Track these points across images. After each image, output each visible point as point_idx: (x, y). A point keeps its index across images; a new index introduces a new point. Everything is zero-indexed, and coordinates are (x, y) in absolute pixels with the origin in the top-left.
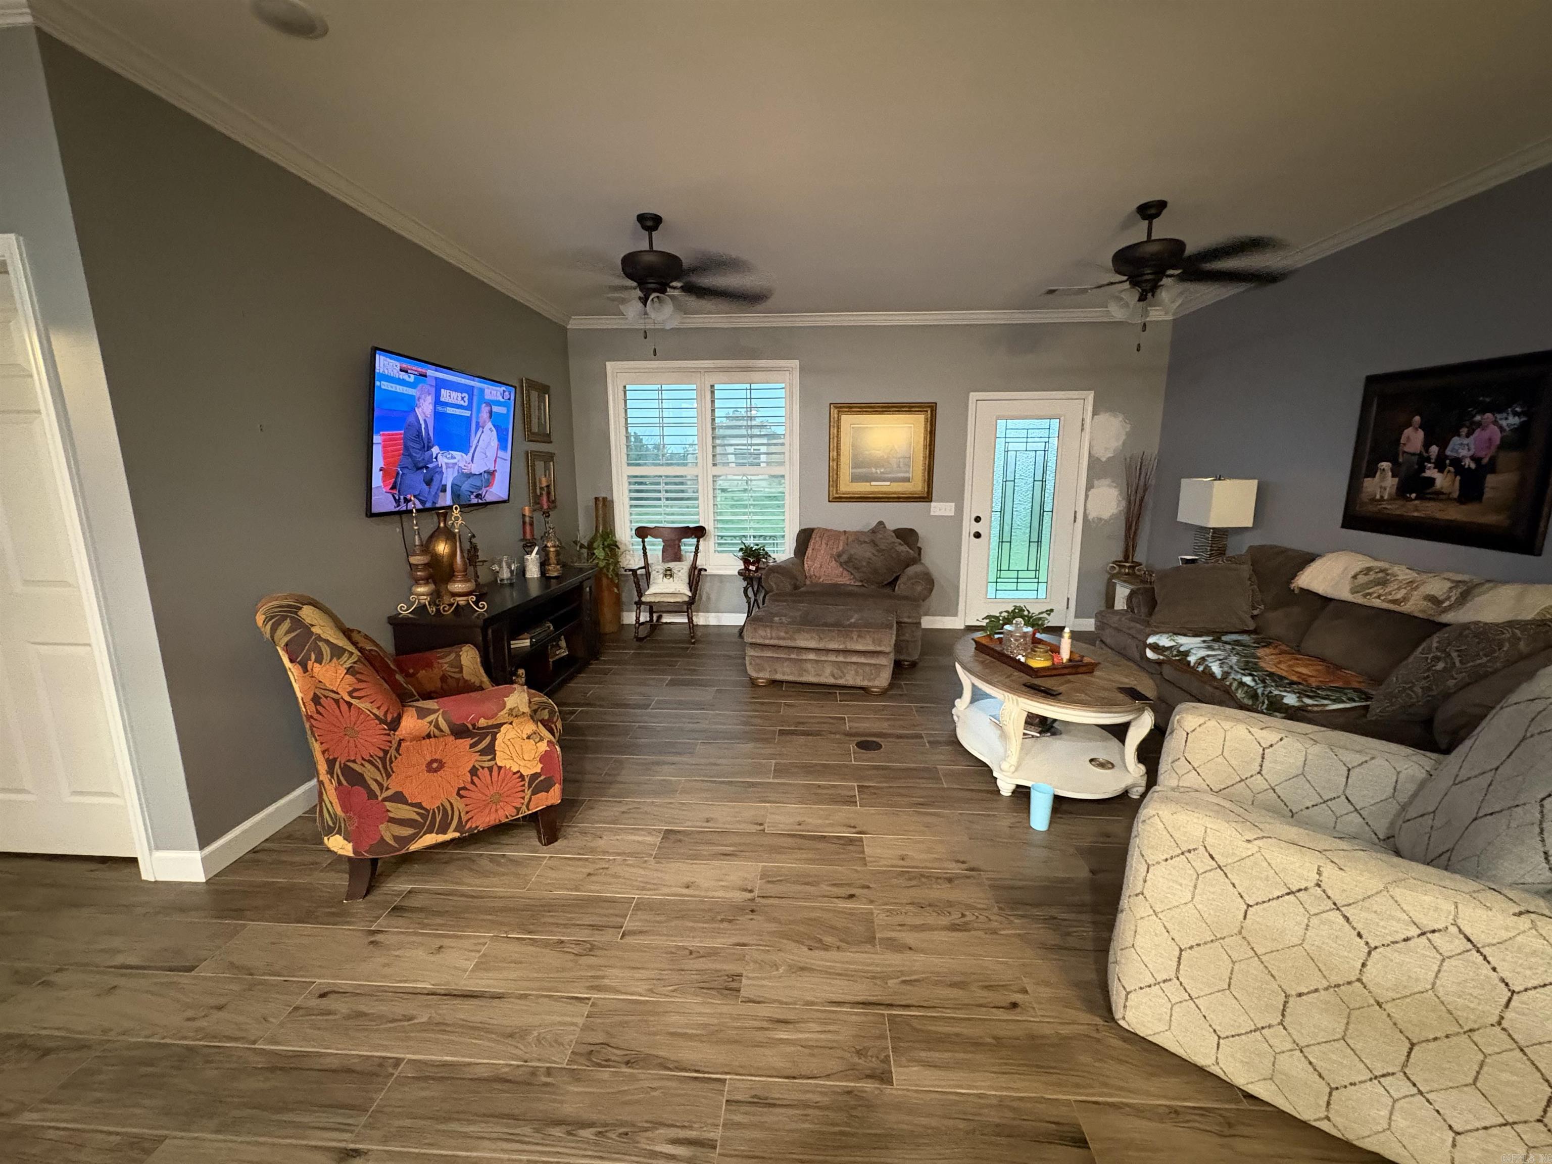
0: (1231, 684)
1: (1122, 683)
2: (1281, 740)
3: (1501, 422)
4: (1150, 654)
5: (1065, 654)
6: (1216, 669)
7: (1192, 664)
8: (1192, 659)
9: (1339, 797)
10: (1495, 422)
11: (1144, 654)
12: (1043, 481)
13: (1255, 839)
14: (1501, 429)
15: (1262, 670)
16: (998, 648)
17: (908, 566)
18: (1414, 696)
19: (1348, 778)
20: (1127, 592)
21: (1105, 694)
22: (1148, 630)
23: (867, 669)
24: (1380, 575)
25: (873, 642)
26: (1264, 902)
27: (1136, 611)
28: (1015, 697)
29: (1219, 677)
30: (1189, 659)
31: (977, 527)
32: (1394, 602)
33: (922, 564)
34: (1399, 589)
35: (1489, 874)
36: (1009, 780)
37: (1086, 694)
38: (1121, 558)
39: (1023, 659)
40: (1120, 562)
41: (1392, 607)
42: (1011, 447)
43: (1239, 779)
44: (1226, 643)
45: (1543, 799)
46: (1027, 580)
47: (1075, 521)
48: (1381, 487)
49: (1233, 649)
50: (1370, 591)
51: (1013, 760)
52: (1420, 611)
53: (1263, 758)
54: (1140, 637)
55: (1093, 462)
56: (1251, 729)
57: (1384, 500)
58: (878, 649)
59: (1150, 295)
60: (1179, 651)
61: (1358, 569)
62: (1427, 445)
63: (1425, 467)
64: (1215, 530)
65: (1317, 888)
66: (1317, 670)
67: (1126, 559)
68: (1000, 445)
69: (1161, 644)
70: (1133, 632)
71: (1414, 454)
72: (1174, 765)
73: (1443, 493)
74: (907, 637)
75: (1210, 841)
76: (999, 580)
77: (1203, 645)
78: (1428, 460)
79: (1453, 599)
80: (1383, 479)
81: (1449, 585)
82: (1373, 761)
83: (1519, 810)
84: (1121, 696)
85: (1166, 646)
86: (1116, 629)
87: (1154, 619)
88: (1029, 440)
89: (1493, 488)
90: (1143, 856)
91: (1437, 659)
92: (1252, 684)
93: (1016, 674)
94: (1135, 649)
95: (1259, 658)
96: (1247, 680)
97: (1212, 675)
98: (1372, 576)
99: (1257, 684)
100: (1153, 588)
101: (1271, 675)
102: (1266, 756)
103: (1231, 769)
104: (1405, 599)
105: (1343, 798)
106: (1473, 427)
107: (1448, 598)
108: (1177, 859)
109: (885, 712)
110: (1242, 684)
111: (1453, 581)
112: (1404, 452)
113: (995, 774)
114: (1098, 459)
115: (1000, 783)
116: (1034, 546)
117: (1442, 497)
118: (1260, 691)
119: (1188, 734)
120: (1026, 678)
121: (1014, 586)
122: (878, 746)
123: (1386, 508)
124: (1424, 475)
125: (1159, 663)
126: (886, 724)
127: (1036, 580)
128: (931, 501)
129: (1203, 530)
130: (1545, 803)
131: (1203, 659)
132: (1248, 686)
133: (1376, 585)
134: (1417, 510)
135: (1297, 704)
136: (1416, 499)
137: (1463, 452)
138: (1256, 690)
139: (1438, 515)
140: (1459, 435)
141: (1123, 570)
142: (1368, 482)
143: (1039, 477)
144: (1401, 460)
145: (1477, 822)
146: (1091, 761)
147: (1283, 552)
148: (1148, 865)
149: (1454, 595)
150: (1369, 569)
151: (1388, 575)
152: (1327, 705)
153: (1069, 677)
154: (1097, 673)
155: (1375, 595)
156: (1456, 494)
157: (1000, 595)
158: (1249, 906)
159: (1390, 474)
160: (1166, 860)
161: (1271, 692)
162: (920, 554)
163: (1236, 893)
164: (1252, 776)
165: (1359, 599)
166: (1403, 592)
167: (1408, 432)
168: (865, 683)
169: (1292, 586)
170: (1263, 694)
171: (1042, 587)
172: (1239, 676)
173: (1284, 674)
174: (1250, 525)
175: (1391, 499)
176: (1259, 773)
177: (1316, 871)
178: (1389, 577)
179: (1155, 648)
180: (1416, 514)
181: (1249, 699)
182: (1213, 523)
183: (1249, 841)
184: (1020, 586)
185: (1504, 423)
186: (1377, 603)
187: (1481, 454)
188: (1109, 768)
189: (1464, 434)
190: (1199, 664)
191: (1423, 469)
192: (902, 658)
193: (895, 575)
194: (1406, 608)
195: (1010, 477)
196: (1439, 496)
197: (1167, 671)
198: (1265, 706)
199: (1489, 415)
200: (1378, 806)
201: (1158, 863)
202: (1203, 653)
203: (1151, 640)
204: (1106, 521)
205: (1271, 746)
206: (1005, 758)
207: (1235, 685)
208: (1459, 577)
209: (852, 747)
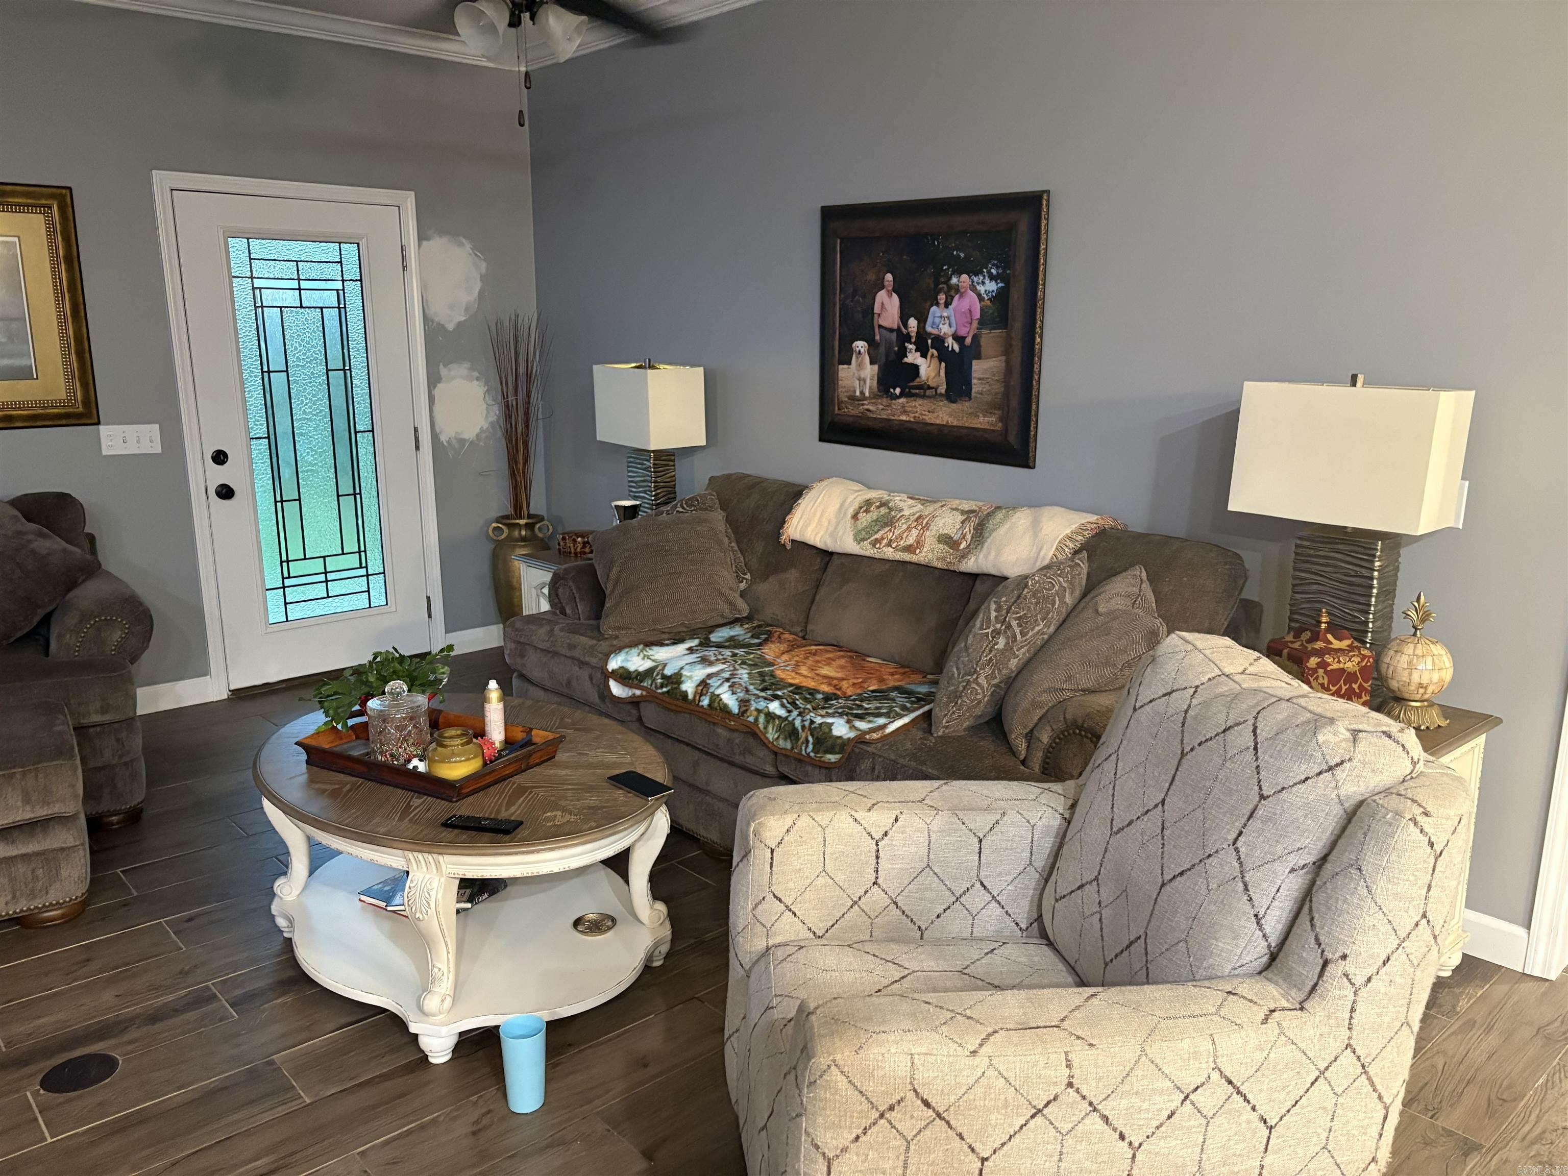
0: (756, 719)
1: (609, 766)
2: (896, 820)
3: (978, 287)
4: (616, 689)
5: (496, 733)
6: (730, 700)
7: (690, 696)
8: (689, 687)
9: (973, 885)
10: (973, 288)
11: (605, 693)
12: (346, 370)
13: (981, 1045)
14: (979, 295)
15: (785, 685)
16: (357, 752)
17: (72, 585)
18: (979, 691)
19: (980, 853)
20: (547, 577)
21: (591, 800)
22: (604, 645)
23: (21, 869)
24: (883, 510)
25: (27, 800)
26: (1003, 1145)
27: (568, 611)
28: (429, 857)
29: (735, 709)
30: (684, 687)
31: (220, 475)
32: (909, 549)
33: (109, 574)
34: (909, 529)
35: (1204, 965)
36: (444, 1030)
37: (564, 810)
38: (509, 510)
39: (422, 767)
40: (506, 517)
41: (907, 557)
42: (268, 297)
43: (851, 903)
44: (719, 646)
45: (1235, 841)
46: (345, 575)
47: (417, 448)
48: (859, 380)
49: (734, 655)
50: (878, 536)
51: (445, 986)
52: (938, 559)
53: (877, 857)
54: (594, 661)
55: (433, 330)
56: (857, 815)
57: (865, 399)
58: (41, 812)
59: (526, 16)
60: (664, 677)
61: (856, 505)
62: (904, 320)
63: (906, 348)
64: (659, 454)
65: (1070, 1090)
66: (842, 667)
67: (518, 513)
68: (242, 289)
69: (632, 668)
70: (577, 653)
71: (891, 330)
72: (756, 912)
73: (929, 388)
74: (107, 756)
75: (922, 1075)
76: (287, 582)
77: (692, 658)
78: (908, 338)
79: (969, 537)
80: (860, 366)
81: (960, 518)
82: (1005, 818)
83: (1213, 861)
84: (621, 795)
85: (641, 669)
86: (545, 651)
87: (607, 625)
88: (304, 285)
89: (980, 379)
90: (817, 1147)
91: (997, 633)
92: (782, 712)
93: (416, 802)
94: (587, 683)
95: (773, 665)
96: (775, 707)
97: (725, 709)
98: (874, 514)
99: (789, 712)
100: (592, 565)
101: (798, 689)
102: (881, 854)
103: (838, 891)
104: (919, 544)
105: (978, 885)
106: (953, 292)
107: (964, 537)
108: (875, 1129)
109: (95, 965)
110: (770, 716)
111: (963, 512)
112: (880, 326)
113: (413, 1029)
114: (441, 327)
115: (426, 1043)
116: (347, 503)
117: (928, 392)
118: (798, 723)
119: (772, 851)
120: (440, 808)
121: (320, 590)
122: (107, 1065)
123: (868, 410)
124: (906, 360)
125: (634, 702)
126: (108, 996)
127: (363, 572)
128: (98, 423)
129: (641, 453)
130: (1239, 844)
131: (704, 684)
132: (779, 717)
133: (883, 527)
134: (905, 412)
135: (852, 735)
136: (902, 395)
137: (945, 329)
138: (792, 723)
139: (930, 418)
140: (937, 304)
141: (516, 533)
142: (844, 372)
143: (335, 361)
144: (877, 337)
145: (1167, 888)
146: (577, 923)
147: (759, 483)
148: (829, 1159)
149: (968, 530)
150: (868, 503)
151: (891, 509)
152: (884, 726)
153: (518, 779)
154: (561, 756)
155: (885, 541)
156: (942, 389)
157: (295, 612)
158: (984, 1160)
159: (867, 359)
160: (857, 1138)
161: (812, 722)
162: (93, 551)
163: (965, 1147)
164: (866, 892)
165: (865, 549)
166: (915, 532)
167: (882, 296)
168: (22, 906)
169: (783, 538)
170: (803, 727)
171: (377, 583)
172: (762, 704)
173: (811, 684)
174: (704, 443)
175: (874, 396)
176: (875, 883)
177: (1064, 1063)
178: (893, 513)
179: (624, 677)
180: (904, 418)
181: (785, 739)
182: (656, 443)
183: (974, 1053)
184: (334, 588)
185: (981, 289)
186: (889, 553)
187: (963, 332)
188: (610, 928)
189: (942, 302)
190: (701, 695)
191: (903, 352)
192: (103, 807)
193: (41, 613)
194: (921, 557)
195: (277, 363)
196: (924, 391)
197: (650, 713)
198: (811, 747)
199: (964, 277)
200: (1016, 882)
201: (845, 1150)
202: (700, 673)
203: (614, 664)
204: (472, 442)
205: (886, 834)
206: (426, 986)
207: (762, 719)
208: (966, 506)
209: (33, 1095)
